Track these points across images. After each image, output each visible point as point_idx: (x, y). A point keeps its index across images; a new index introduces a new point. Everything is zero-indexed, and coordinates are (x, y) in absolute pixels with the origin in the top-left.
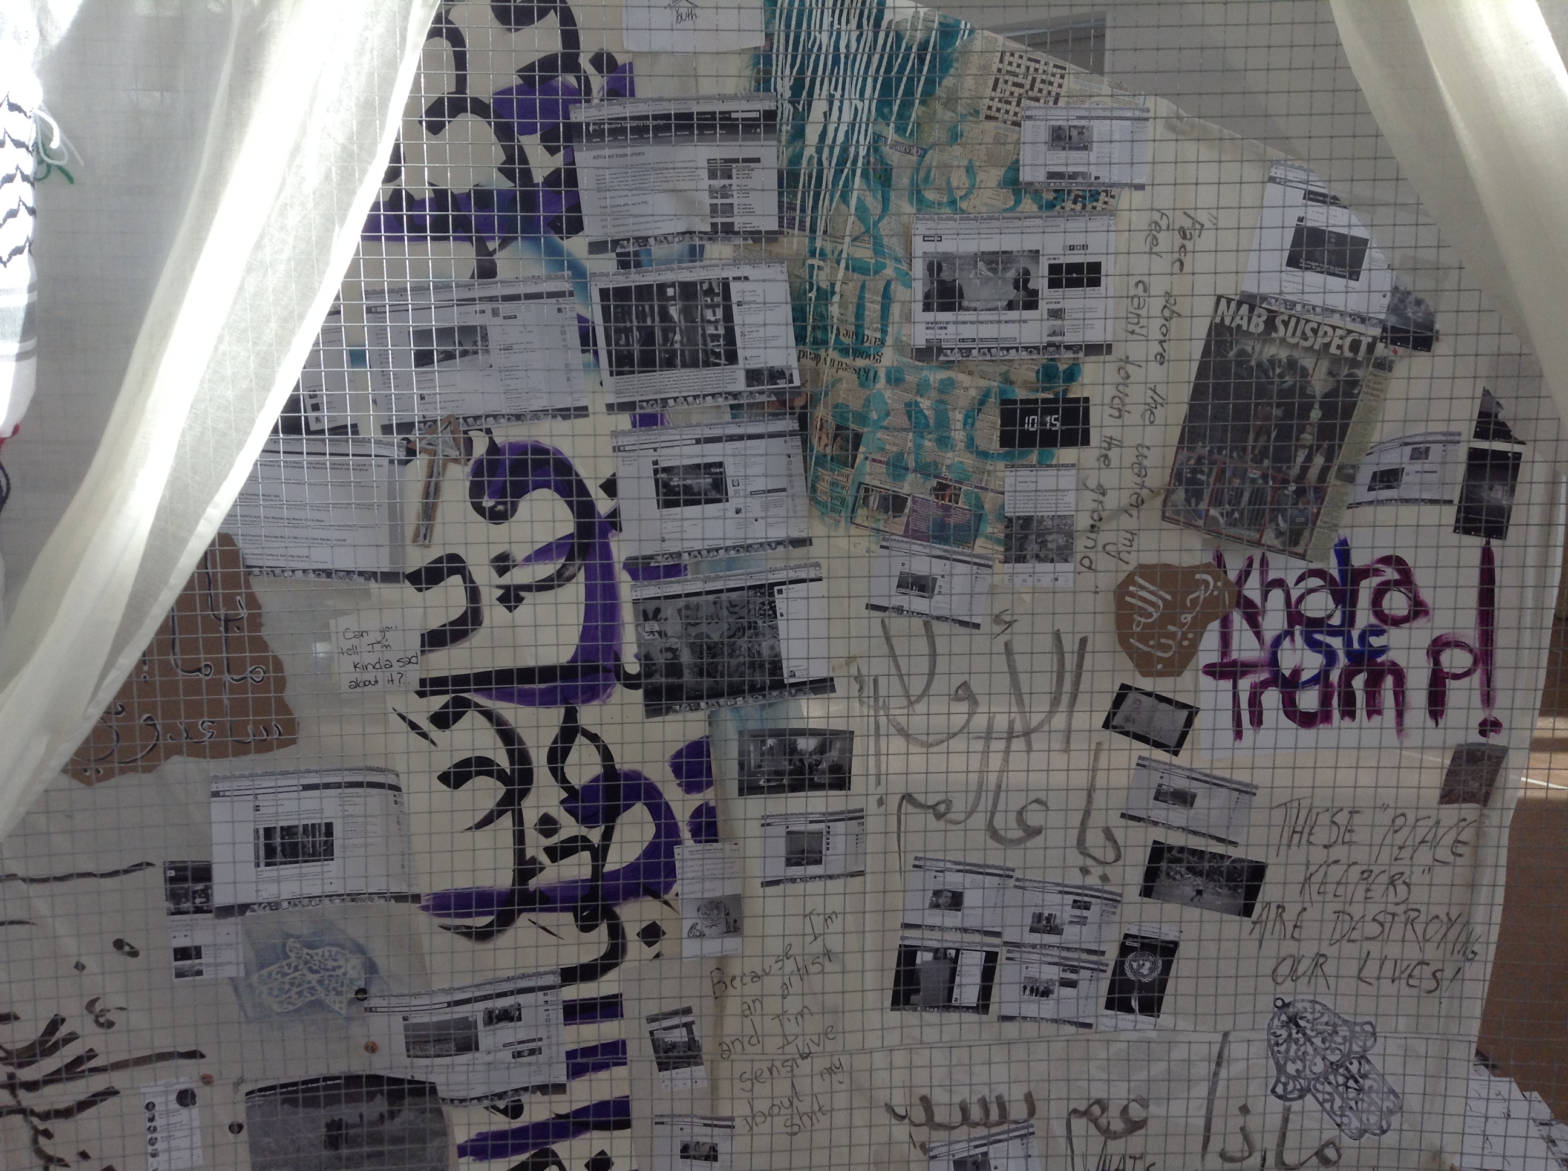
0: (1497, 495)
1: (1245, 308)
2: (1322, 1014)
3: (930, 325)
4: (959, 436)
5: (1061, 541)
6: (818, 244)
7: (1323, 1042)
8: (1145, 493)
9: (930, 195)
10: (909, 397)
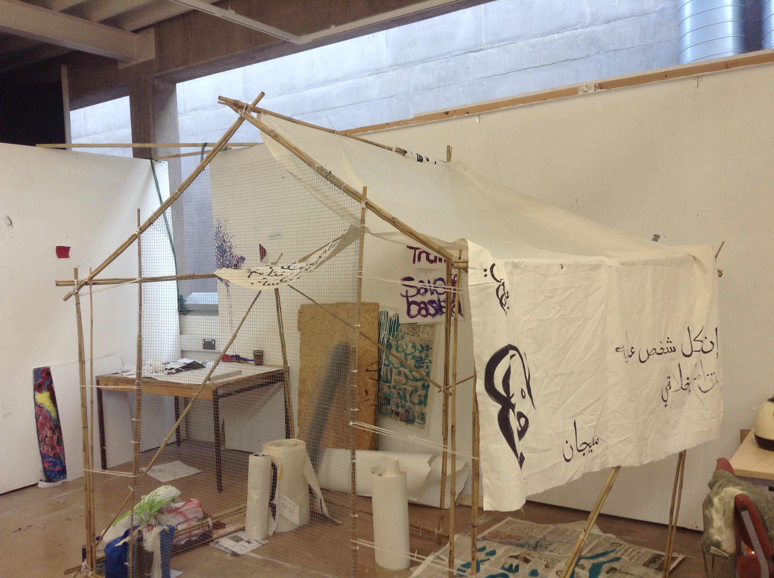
4: (408, 399)
9: (399, 350)
10: (398, 391)
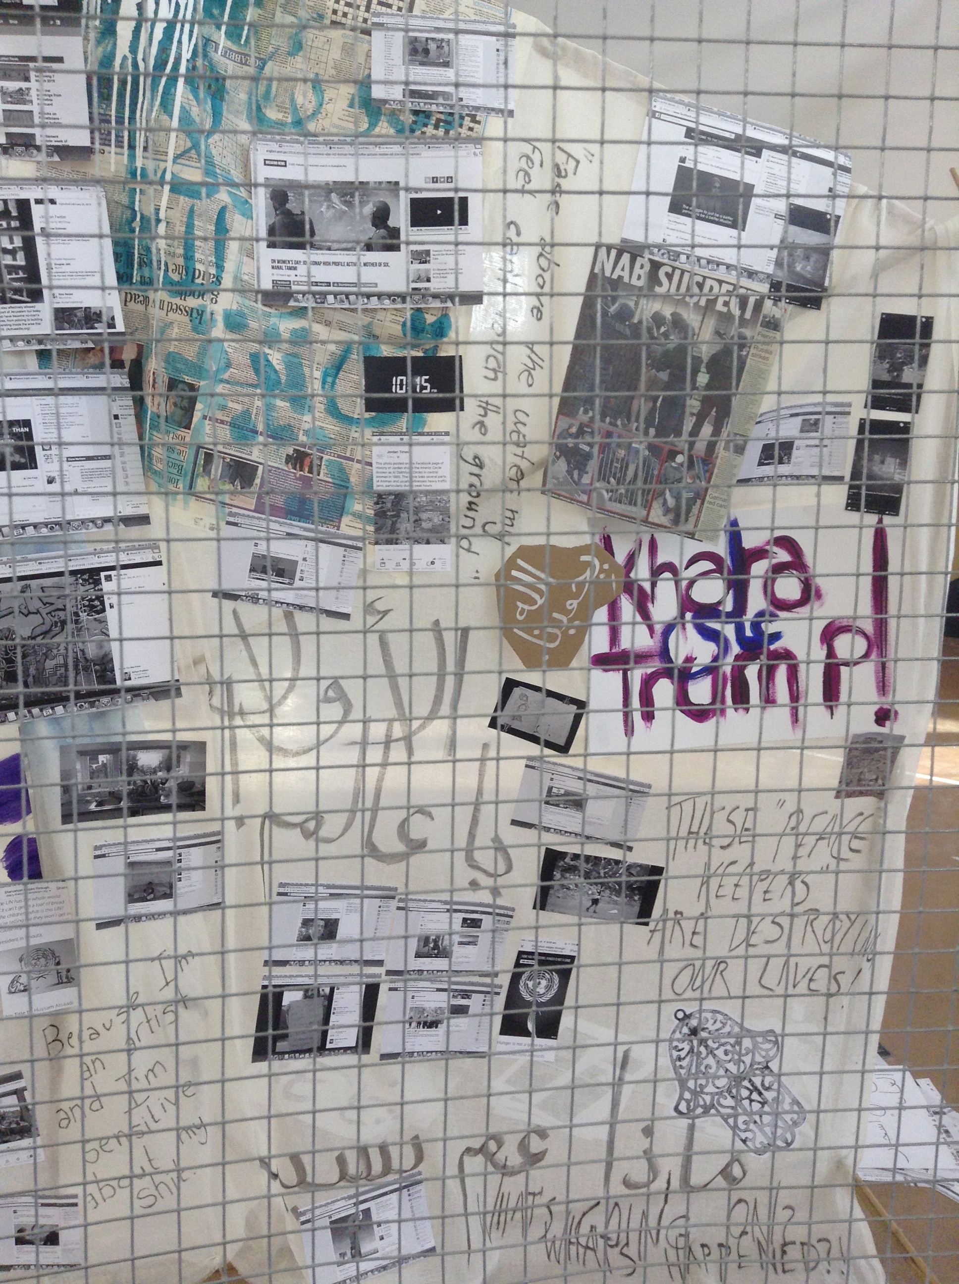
0: (889, 468)
1: (626, 258)
2: (724, 1024)
3: (277, 265)
4: (317, 396)
5: (437, 519)
6: (139, 163)
7: (726, 1053)
8: (524, 465)
9: (272, 114)
10: (255, 347)
